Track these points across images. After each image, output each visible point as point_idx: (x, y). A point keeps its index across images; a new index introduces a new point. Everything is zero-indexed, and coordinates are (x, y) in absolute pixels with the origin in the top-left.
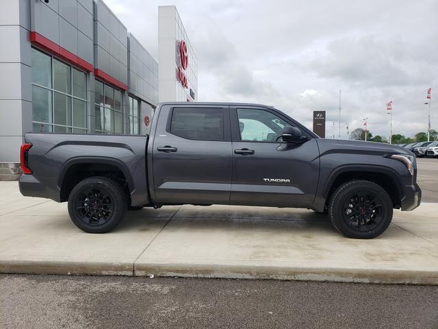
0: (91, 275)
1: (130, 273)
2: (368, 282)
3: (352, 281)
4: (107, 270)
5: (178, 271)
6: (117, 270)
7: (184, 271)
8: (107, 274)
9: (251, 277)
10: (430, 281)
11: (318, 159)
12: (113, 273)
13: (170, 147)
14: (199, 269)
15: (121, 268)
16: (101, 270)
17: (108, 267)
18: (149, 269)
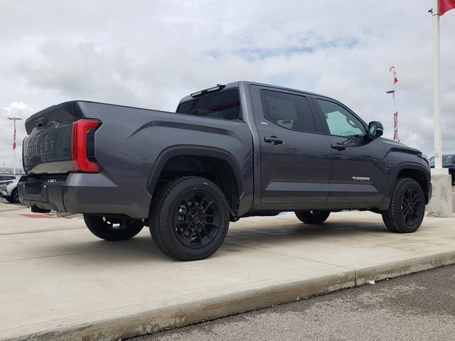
0: (319, 295)
1: (352, 284)
4: (333, 285)
5: (388, 272)
6: (341, 283)
7: (391, 272)
8: (333, 290)
9: (432, 267)
12: (338, 287)
13: (275, 137)
14: (402, 266)
15: (345, 279)
16: (328, 286)
17: (333, 280)
18: (366, 274)
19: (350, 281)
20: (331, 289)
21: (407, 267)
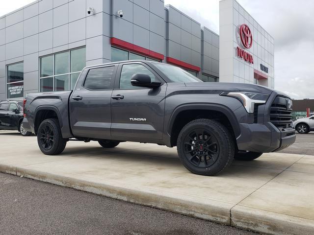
0: (3, 172)
2: (126, 200)
3: (116, 197)
4: (8, 170)
5: (32, 175)
7: (34, 175)
9: (63, 185)
10: (171, 207)
11: (164, 101)
12: (10, 172)
14: (41, 175)
15: (12, 169)
16: (6, 170)
17: (8, 168)
18: (21, 171)
19: (14, 171)
20: (7, 172)
21: (44, 177)
